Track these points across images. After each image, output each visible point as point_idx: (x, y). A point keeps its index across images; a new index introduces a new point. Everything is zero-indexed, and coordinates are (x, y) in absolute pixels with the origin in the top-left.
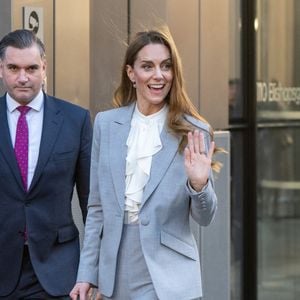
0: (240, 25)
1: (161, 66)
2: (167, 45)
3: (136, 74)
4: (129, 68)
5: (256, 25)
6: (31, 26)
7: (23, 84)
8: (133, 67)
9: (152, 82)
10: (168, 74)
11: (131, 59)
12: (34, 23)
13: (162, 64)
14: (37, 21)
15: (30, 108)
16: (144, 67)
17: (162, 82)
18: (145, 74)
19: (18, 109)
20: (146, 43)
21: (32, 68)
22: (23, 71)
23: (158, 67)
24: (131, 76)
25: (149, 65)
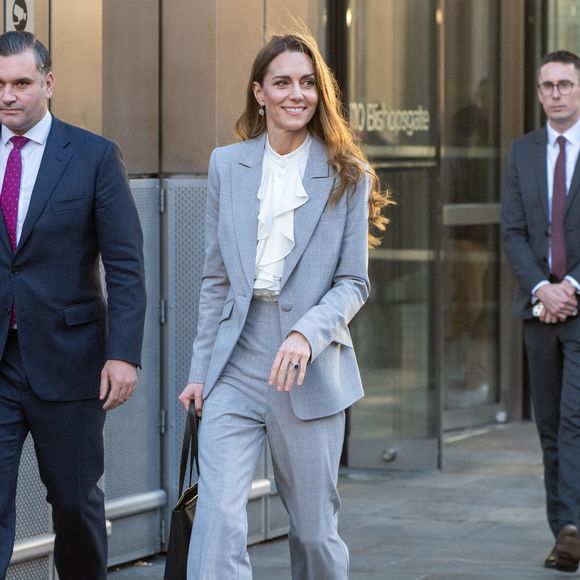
0: (325, 18)
1: (301, 83)
2: (309, 53)
3: (266, 94)
4: (257, 86)
5: (349, 18)
6: (15, 19)
7: (9, 104)
8: (262, 85)
9: (288, 103)
10: (312, 94)
11: (259, 74)
12: (21, 15)
13: (303, 79)
14: (25, 11)
15: (28, 140)
16: (277, 83)
17: (302, 104)
18: (278, 94)
19: (11, 140)
20: (282, 51)
21: (22, 82)
22: (8, 87)
23: (296, 83)
24: (260, 97)
25: (285, 81)
